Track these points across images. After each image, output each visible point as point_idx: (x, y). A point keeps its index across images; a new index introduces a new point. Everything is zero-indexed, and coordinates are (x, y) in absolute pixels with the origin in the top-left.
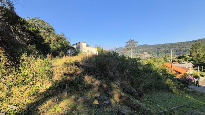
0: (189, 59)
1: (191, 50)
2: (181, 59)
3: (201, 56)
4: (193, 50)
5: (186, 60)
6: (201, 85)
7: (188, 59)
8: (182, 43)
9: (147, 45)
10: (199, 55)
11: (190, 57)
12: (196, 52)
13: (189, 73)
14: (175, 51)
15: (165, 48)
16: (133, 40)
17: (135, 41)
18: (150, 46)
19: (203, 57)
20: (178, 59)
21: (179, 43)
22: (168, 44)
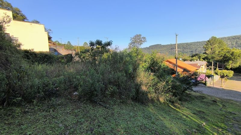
0: (203, 57)
1: (206, 47)
2: (194, 58)
3: (217, 52)
4: (208, 46)
5: (199, 59)
6: (214, 86)
7: (201, 57)
8: (198, 42)
9: (160, 45)
10: (214, 53)
11: (204, 55)
12: (212, 49)
13: (200, 71)
14: (190, 52)
15: (180, 48)
16: (140, 35)
17: (142, 37)
18: (164, 46)
19: (218, 54)
20: (191, 58)
21: (195, 43)
22: (183, 43)
